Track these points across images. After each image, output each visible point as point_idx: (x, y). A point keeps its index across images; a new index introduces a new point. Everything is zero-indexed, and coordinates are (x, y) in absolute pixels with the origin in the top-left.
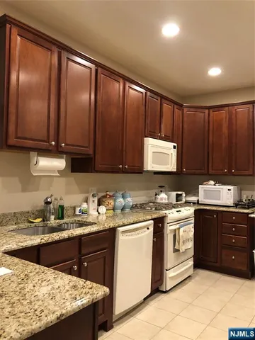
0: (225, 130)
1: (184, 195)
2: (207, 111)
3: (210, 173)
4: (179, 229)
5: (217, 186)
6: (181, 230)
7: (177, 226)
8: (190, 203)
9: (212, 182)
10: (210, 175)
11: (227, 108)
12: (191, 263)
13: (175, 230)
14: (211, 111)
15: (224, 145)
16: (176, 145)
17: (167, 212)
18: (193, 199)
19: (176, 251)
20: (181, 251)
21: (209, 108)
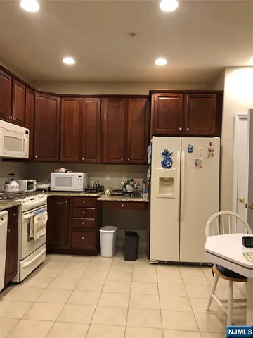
0: (76, 120)
1: (35, 183)
2: (59, 99)
3: (61, 160)
4: (34, 217)
5: (68, 173)
6: (36, 218)
7: (32, 214)
8: (42, 190)
9: (63, 170)
10: (62, 162)
11: (77, 99)
12: (44, 250)
13: (30, 218)
14: (63, 99)
15: (75, 135)
16: (28, 130)
17: (22, 200)
18: (45, 186)
19: (30, 239)
20: (36, 239)
21: (61, 96)
